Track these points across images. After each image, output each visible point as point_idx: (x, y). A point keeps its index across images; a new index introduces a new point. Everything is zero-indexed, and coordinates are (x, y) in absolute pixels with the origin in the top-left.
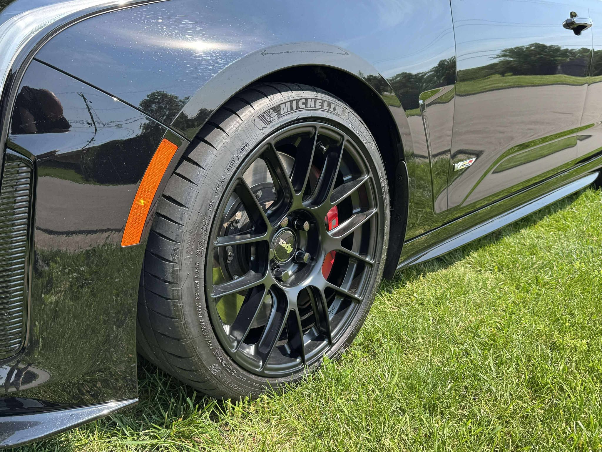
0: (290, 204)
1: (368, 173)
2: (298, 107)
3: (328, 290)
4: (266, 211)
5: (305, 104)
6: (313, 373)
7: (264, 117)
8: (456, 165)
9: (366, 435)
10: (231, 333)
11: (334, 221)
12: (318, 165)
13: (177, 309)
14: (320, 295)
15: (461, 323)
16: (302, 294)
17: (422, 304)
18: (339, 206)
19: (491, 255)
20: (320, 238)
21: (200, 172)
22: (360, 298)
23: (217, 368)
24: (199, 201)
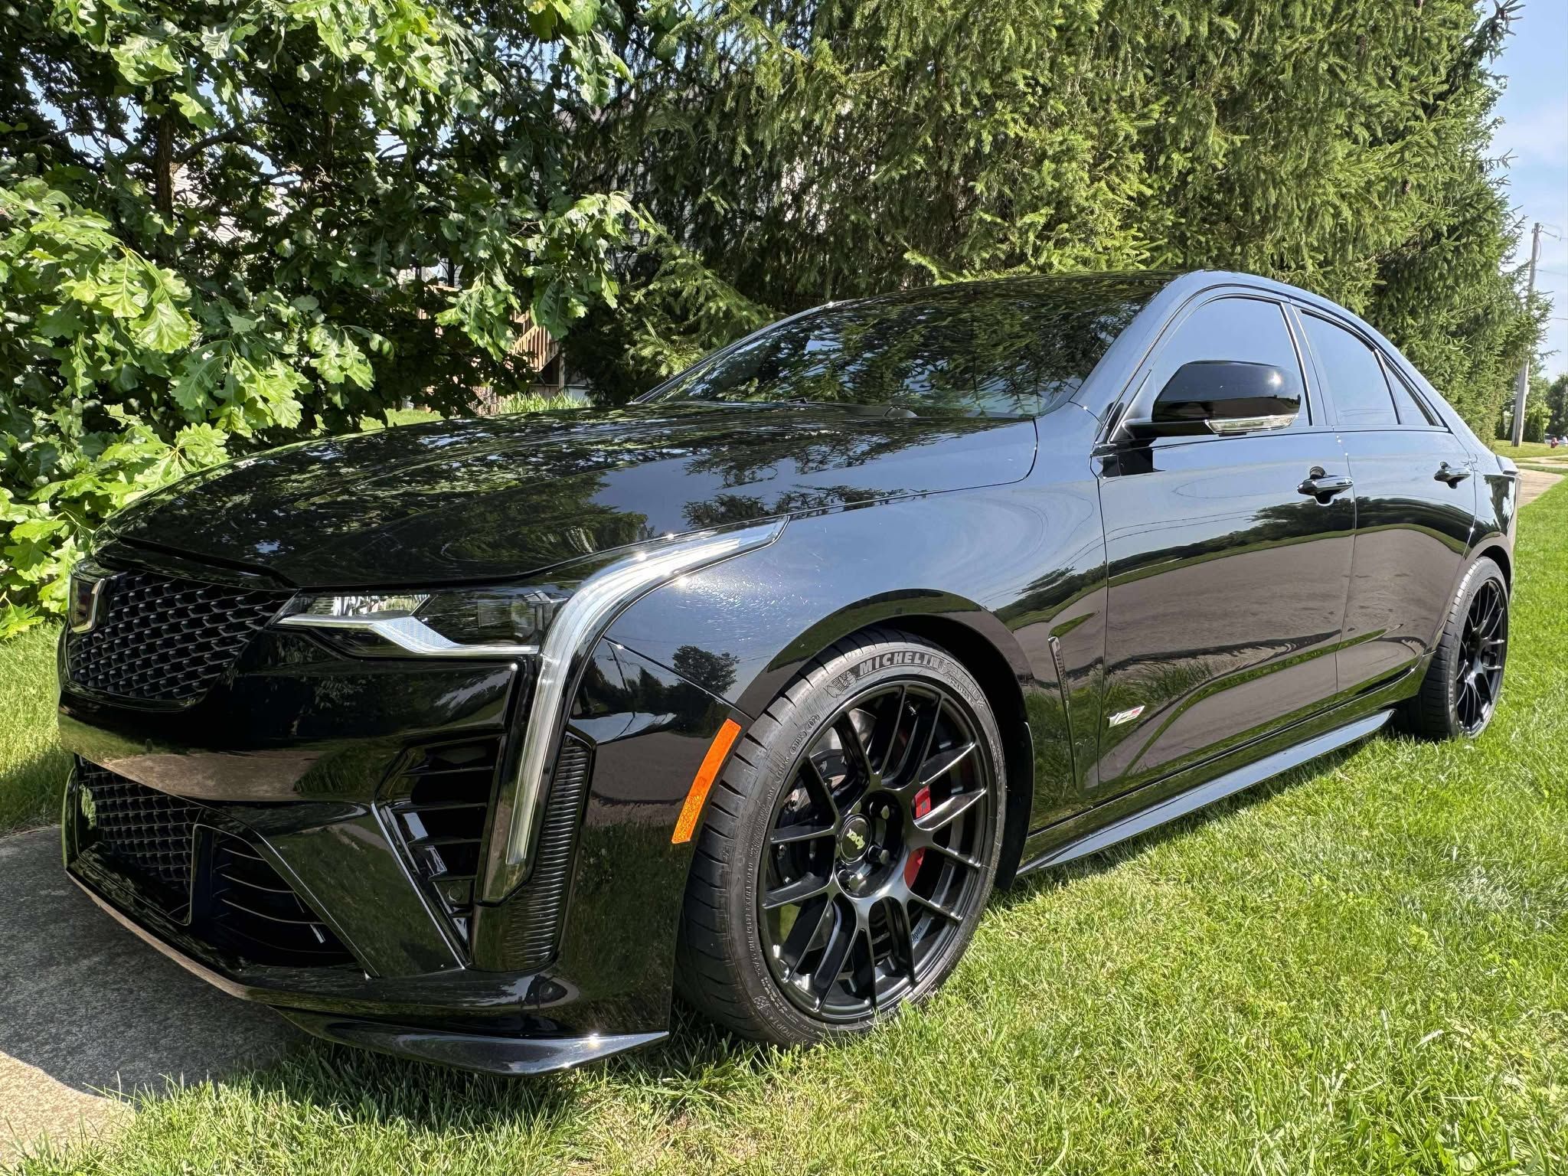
0: (865, 787)
1: (974, 741)
2: (881, 665)
3: (912, 904)
4: (832, 791)
5: (891, 660)
6: (887, 1021)
7: (840, 681)
8: (1112, 719)
9: (954, 1108)
10: (782, 957)
11: (927, 802)
12: (906, 728)
13: (723, 921)
14: (901, 913)
15: (1109, 964)
16: (877, 908)
17: (1055, 930)
18: (933, 785)
19: (1181, 853)
20: (903, 831)
21: (760, 752)
22: (959, 918)
23: (764, 1001)
24: (758, 789)
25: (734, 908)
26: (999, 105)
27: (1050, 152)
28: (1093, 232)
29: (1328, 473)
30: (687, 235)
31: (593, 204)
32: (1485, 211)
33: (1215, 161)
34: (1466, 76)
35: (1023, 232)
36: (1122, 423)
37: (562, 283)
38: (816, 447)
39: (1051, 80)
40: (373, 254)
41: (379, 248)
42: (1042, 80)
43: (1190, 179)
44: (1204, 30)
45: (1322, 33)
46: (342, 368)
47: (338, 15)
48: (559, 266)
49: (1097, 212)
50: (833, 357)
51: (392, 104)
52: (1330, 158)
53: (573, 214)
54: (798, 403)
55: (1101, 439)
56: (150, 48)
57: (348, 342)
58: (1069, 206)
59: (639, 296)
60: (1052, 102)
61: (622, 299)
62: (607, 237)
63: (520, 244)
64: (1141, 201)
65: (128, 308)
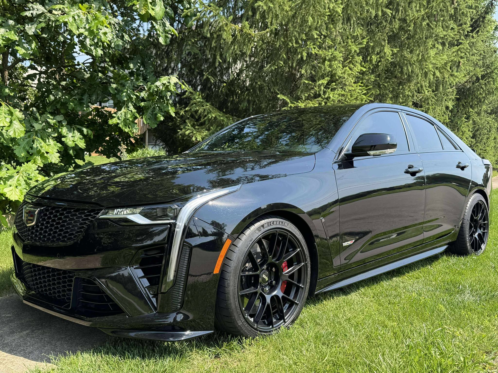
0: (267, 260)
1: (299, 248)
2: (270, 225)
3: (283, 298)
4: (258, 263)
5: (273, 223)
8: (344, 244)
10: (245, 311)
11: (286, 268)
12: (278, 245)
13: (228, 297)
14: (280, 300)
16: (272, 298)
18: (287, 261)
20: (280, 275)
21: (237, 249)
22: (298, 303)
23: (240, 322)
24: (237, 259)
25: (231, 294)
26: (308, 43)
27: (327, 58)
28: (345, 85)
29: (414, 166)
30: (199, 90)
31: (165, 79)
32: (494, 70)
33: (388, 58)
34: (483, 22)
35: (320, 86)
36: (343, 153)
37: (154, 108)
38: (248, 164)
39: (327, 33)
40: (83, 99)
41: (86, 97)
42: (323, 33)
43: (380, 64)
44: (380, 13)
45: (423, 12)
46: (74, 141)
47: (75, 20)
48: (153, 102)
49: (346, 78)
50: (254, 134)
51: (92, 48)
52: (429, 55)
53: (158, 83)
54: (242, 151)
55: (336, 158)
56: (7, 31)
57: (76, 131)
58: (335, 76)
59: (182, 113)
60: (327, 41)
61: (176, 113)
62: (170, 91)
63: (138, 94)
64: (362, 73)
65: (5, 123)
